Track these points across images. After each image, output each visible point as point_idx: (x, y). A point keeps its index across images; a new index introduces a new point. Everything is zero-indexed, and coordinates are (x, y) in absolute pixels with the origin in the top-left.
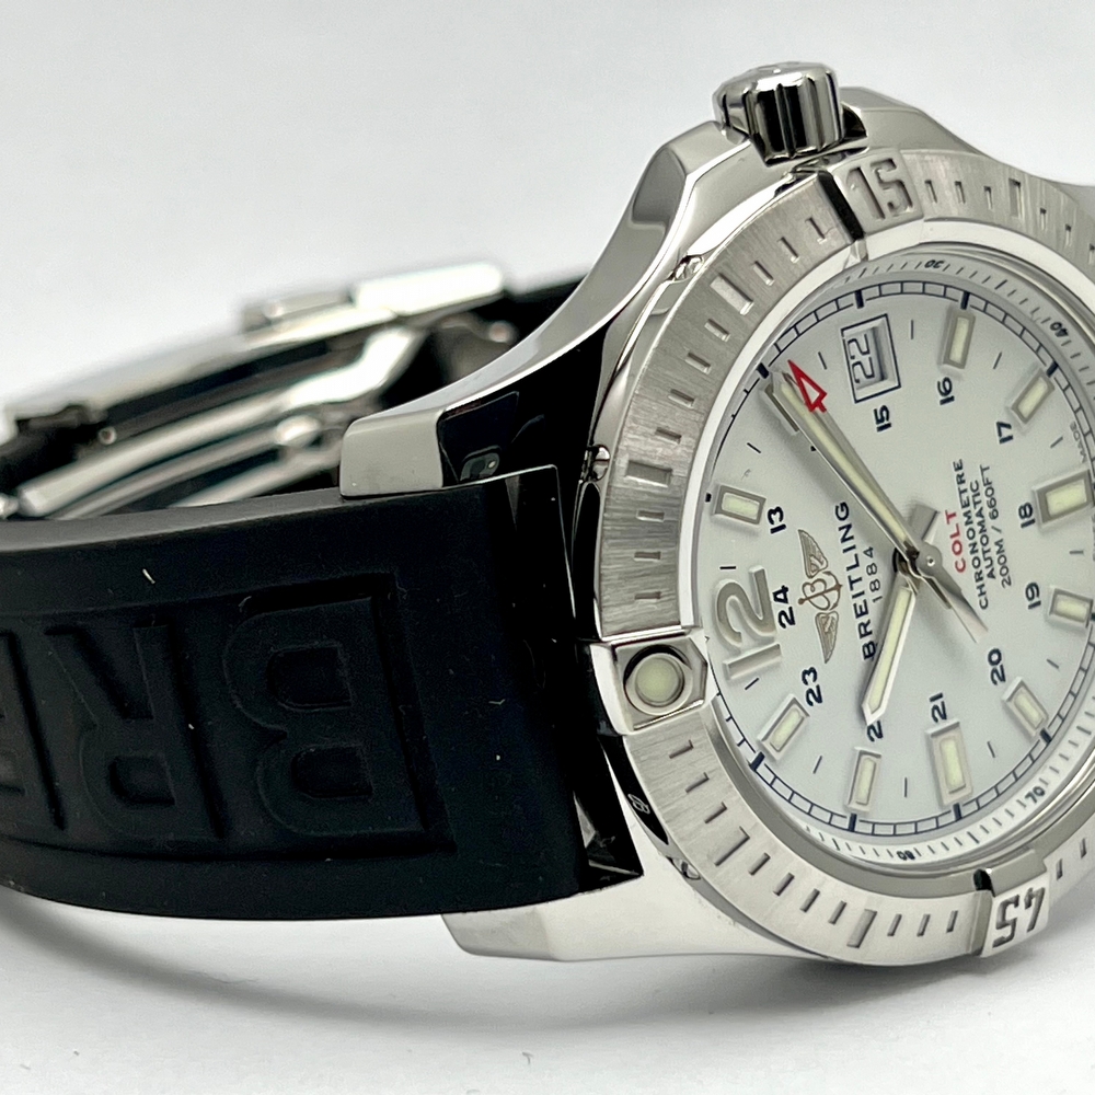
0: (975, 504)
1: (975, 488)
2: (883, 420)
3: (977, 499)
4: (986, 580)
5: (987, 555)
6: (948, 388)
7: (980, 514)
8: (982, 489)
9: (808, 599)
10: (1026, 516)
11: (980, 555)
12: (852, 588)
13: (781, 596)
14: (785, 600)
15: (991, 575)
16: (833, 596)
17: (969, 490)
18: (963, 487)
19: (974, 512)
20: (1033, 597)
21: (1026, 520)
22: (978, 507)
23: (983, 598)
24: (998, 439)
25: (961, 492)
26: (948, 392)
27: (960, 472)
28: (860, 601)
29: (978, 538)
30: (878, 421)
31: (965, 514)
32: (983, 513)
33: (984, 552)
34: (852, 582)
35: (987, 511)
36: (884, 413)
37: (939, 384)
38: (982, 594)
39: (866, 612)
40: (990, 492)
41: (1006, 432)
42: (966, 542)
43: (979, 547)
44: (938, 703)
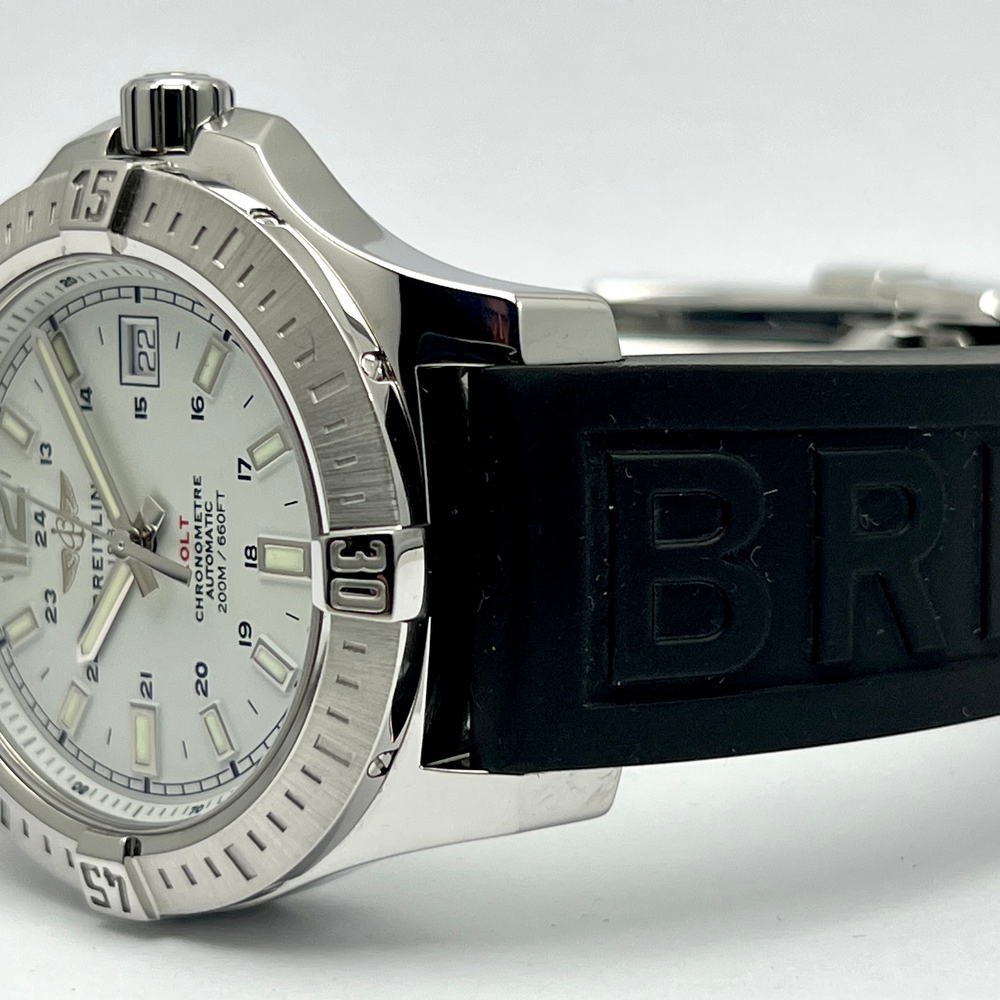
0: (207, 523)
1: (209, 507)
2: (140, 409)
3: (209, 519)
4: (204, 596)
5: (210, 574)
6: (200, 406)
7: (208, 533)
8: (215, 513)
9: (59, 532)
10: (250, 557)
11: (203, 570)
12: (93, 542)
13: (40, 518)
14: (42, 523)
15: (209, 593)
16: (77, 540)
17: (203, 506)
18: (198, 502)
19: (204, 530)
20: (243, 636)
21: (251, 561)
22: (210, 527)
23: (199, 610)
24: (237, 474)
25: (196, 506)
26: (199, 410)
27: (198, 487)
28: (98, 556)
29: (204, 554)
30: (137, 409)
31: (197, 528)
32: (212, 534)
33: (208, 571)
34: (94, 537)
35: (215, 534)
36: (143, 404)
37: (193, 399)
38: (199, 607)
39: (101, 569)
40: (221, 519)
41: (245, 471)
42: (193, 554)
43: (203, 562)
44: (147, 680)
